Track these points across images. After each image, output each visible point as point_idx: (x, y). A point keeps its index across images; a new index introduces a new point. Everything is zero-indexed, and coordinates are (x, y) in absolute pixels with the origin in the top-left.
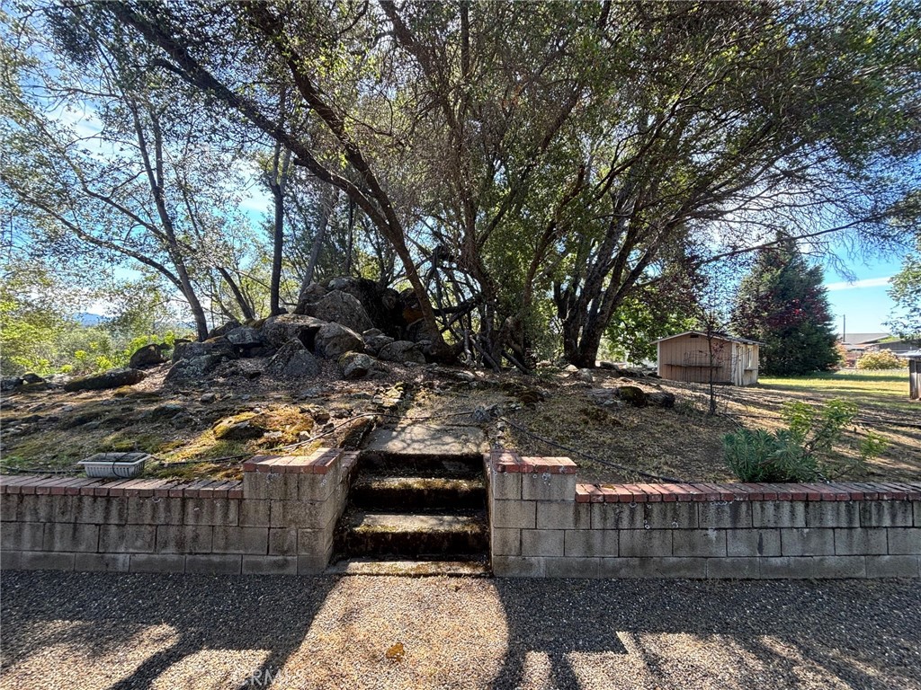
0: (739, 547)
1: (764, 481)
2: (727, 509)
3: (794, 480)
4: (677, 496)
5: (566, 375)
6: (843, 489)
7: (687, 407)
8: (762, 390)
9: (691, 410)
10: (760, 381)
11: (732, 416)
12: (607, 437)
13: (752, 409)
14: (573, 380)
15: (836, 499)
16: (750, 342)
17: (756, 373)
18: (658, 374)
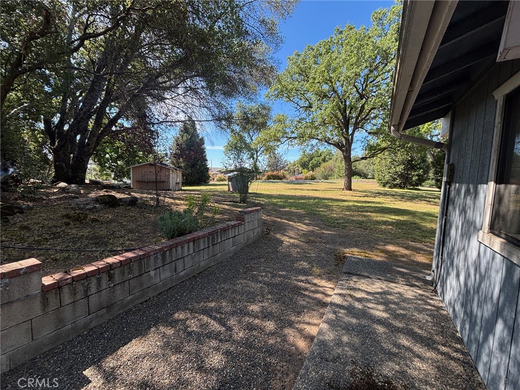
0: (166, 274)
1: (178, 236)
2: (160, 257)
3: (190, 232)
4: (131, 259)
5: (56, 190)
6: (206, 231)
7: (144, 204)
8: (183, 192)
9: (147, 205)
10: (182, 188)
11: (168, 206)
12: (86, 232)
13: (177, 201)
14: (62, 193)
15: (204, 237)
16: (178, 169)
17: (181, 184)
18: (132, 187)
